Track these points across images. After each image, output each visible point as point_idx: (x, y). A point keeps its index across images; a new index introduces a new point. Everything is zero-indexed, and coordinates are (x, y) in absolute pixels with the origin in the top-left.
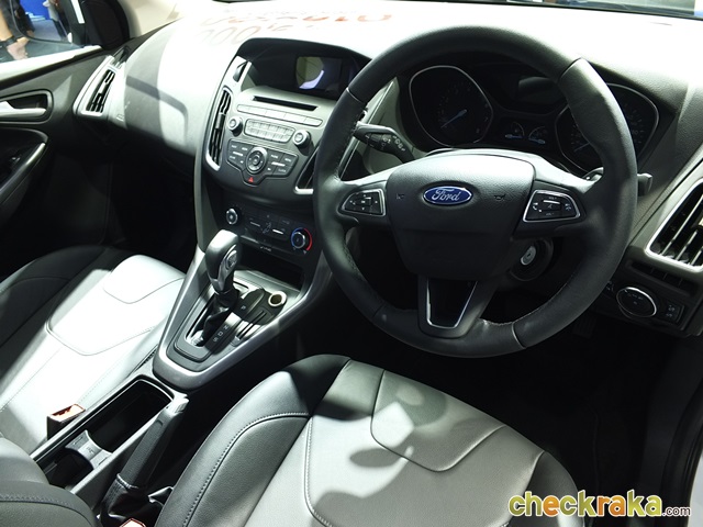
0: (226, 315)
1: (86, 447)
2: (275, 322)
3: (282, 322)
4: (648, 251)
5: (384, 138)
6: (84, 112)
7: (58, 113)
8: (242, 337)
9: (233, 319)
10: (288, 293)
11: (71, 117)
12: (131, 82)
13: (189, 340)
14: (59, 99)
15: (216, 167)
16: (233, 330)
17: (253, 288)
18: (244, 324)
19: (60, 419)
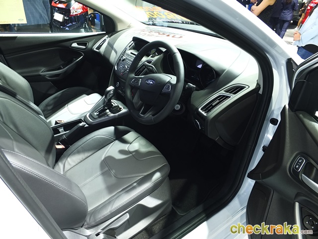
0: (107, 109)
1: (61, 130)
2: (117, 114)
3: (119, 115)
4: (200, 110)
5: (150, 68)
6: (95, 50)
7: (89, 49)
8: (108, 115)
9: (108, 111)
10: (124, 108)
11: (92, 50)
12: (109, 43)
13: (96, 114)
14: (90, 45)
15: (116, 69)
16: (106, 113)
17: (116, 105)
18: (110, 113)
19: (58, 122)
